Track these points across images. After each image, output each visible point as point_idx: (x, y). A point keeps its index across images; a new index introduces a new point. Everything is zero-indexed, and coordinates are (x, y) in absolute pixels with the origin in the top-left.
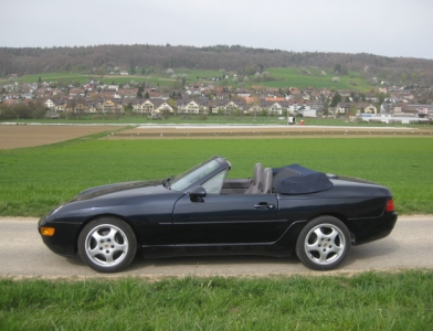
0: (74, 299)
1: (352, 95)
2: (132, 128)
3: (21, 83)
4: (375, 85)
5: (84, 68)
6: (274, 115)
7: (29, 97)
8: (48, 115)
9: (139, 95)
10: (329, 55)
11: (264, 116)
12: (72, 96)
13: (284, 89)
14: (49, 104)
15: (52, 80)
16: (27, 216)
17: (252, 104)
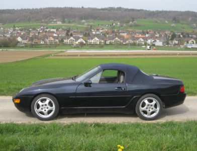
0: (29, 131)
1: (182, 34)
2: (63, 52)
3: (4, 28)
4: (195, 28)
5: (38, 20)
6: (140, 45)
7: (8, 36)
8: (18, 45)
9: (67, 34)
10: (170, 12)
11: (134, 45)
12: (31, 35)
13: (145, 31)
14: (19, 39)
15: (20, 27)
16: (7, 95)
17: (128, 39)
